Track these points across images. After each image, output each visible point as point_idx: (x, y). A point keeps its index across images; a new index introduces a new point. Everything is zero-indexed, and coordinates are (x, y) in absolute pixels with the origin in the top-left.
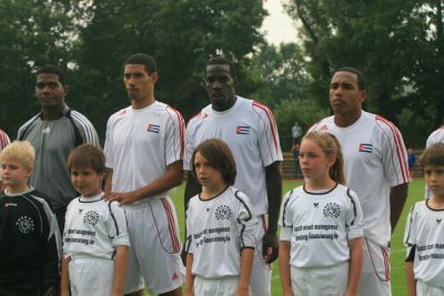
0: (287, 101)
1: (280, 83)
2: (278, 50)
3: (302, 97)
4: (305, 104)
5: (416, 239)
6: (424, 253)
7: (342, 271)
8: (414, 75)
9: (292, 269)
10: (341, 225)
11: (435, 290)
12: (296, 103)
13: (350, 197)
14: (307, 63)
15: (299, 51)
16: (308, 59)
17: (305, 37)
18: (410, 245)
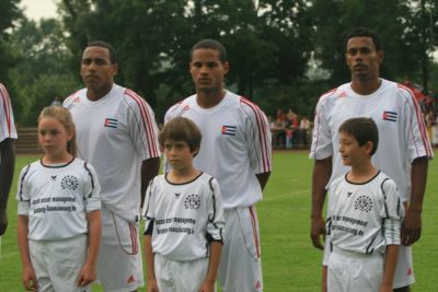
0: (46, 76)
1: (40, 59)
2: (38, 25)
3: (61, 72)
4: (64, 80)
5: (154, 212)
6: (162, 227)
7: (80, 244)
8: (171, 51)
9: (30, 242)
10: (79, 199)
11: (173, 264)
12: (55, 77)
13: (88, 170)
14: (65, 38)
15: (59, 26)
16: (67, 34)
17: (64, 13)
18: (148, 218)
